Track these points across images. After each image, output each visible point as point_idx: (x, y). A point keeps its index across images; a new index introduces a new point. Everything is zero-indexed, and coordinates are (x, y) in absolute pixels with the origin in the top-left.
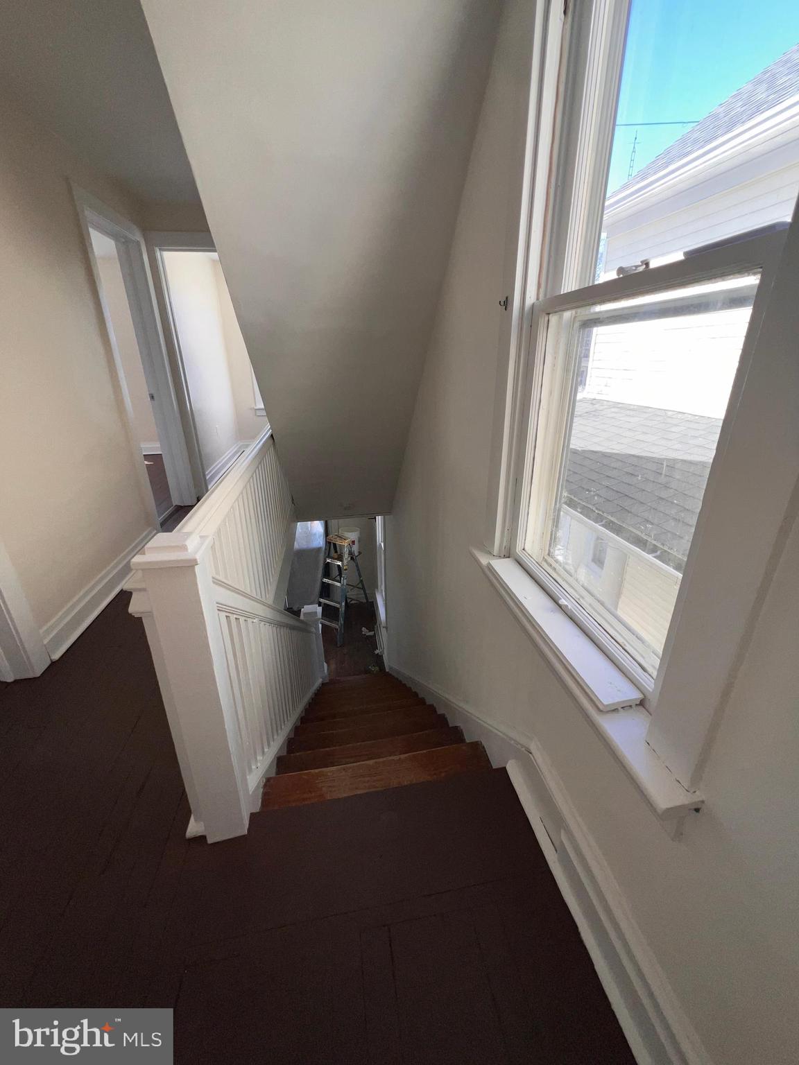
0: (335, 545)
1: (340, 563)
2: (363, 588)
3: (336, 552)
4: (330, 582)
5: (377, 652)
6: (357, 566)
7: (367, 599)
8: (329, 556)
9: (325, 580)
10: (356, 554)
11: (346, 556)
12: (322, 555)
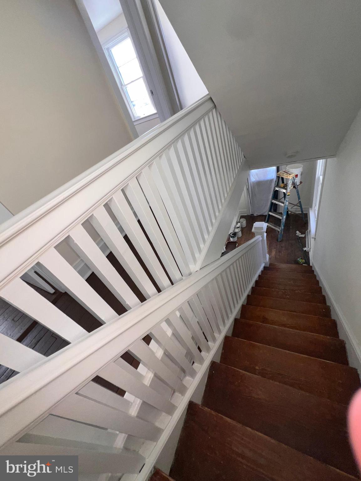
0: (283, 179)
1: (284, 191)
2: (301, 206)
3: (283, 182)
4: (277, 202)
5: (305, 249)
6: (298, 192)
7: (302, 211)
8: (278, 185)
9: (274, 201)
10: (298, 184)
11: (290, 186)
12: (273, 185)
